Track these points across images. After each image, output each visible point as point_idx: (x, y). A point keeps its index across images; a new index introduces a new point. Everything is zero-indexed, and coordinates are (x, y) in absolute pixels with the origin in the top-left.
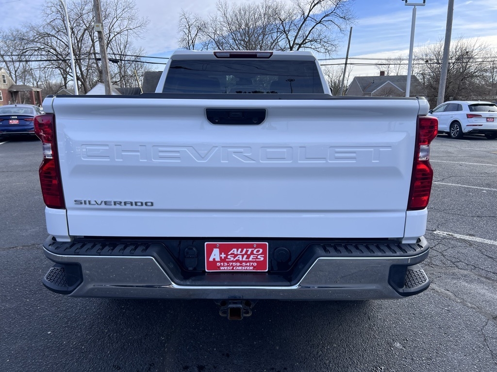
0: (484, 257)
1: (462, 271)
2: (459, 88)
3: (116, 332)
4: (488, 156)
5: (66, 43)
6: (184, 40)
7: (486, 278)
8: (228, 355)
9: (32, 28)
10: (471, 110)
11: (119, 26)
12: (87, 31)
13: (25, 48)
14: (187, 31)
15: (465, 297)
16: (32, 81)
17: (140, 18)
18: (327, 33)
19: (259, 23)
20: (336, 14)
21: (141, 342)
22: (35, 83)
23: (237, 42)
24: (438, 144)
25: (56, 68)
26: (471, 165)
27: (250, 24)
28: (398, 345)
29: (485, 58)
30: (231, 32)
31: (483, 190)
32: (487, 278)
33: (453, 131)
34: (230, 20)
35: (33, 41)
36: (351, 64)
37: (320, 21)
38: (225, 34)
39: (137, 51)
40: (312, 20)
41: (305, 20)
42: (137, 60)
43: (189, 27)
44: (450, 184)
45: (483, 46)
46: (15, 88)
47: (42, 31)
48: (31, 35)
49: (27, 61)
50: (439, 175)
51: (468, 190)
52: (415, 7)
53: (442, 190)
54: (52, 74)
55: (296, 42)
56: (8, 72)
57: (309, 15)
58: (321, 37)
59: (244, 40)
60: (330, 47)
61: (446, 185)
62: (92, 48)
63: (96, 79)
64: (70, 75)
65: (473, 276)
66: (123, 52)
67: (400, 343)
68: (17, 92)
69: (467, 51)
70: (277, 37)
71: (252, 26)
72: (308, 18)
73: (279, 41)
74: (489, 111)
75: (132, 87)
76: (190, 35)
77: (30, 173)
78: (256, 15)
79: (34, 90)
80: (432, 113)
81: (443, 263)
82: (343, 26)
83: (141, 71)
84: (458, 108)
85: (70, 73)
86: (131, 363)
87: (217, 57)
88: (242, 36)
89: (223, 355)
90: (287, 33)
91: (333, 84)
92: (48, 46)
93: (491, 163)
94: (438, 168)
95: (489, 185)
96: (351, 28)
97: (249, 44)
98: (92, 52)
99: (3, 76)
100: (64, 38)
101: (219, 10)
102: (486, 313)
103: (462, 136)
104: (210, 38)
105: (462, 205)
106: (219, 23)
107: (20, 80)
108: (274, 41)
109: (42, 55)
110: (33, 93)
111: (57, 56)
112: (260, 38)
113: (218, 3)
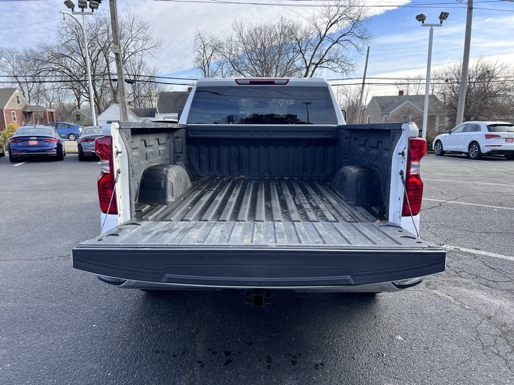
0: (486, 267)
1: (464, 280)
2: (480, 108)
3: (152, 326)
4: (504, 177)
5: (80, 63)
6: (199, 60)
7: (485, 285)
8: (250, 344)
9: (47, 49)
10: (490, 130)
11: (134, 46)
12: (101, 52)
13: (39, 69)
14: (202, 51)
15: (464, 301)
16: (45, 101)
17: (155, 38)
18: (345, 53)
19: (275, 43)
20: (353, 34)
21: (175, 334)
22: (48, 103)
23: (252, 62)
24: (455, 165)
25: (70, 88)
26: (485, 185)
27: (266, 43)
28: (400, 337)
29: (507, 77)
30: (247, 51)
31: (494, 208)
32: (487, 286)
33: (472, 151)
34: (246, 39)
35: (48, 61)
36: (369, 84)
37: (337, 41)
38: (240, 53)
39: (151, 71)
40: (329, 40)
41: (322, 40)
42: (152, 80)
43: (204, 47)
44: (463, 203)
45: (504, 65)
46: (29, 108)
47: (57, 52)
48: (46, 56)
49: (40, 82)
50: (453, 194)
51: (479, 208)
52: (432, 28)
53: (455, 208)
54: (66, 95)
55: (313, 61)
56: (22, 92)
57: (326, 35)
58: (339, 56)
59: (259, 60)
60: (347, 67)
61: (458, 204)
62: (107, 69)
63: (109, 99)
64: (84, 95)
65: (474, 283)
66: (137, 72)
67: (401, 336)
68: (30, 113)
69: (489, 70)
70: (293, 57)
71: (267, 46)
72: (325, 38)
73: (295, 60)
74: (508, 131)
75: (146, 107)
76: (205, 55)
77: (55, 192)
78: (272, 35)
79: (49, 110)
80: (450, 134)
81: (447, 273)
82: (360, 46)
83: (155, 91)
84: (477, 128)
85: (84, 94)
86: (168, 349)
87: (238, 84)
88: (257, 56)
89: (246, 343)
90: (303, 52)
91: (351, 104)
92: (62, 66)
93: (506, 183)
94: (452, 188)
95: (500, 204)
96: (369, 47)
97: (265, 63)
98: (106, 72)
99: (18, 96)
100: (78, 58)
101: (235, 30)
102: (481, 314)
103: (481, 157)
104: (225, 58)
105: (472, 223)
106: (235, 43)
107: (34, 101)
108: (290, 61)
109: (56, 76)
110: (47, 113)
111: (71, 76)
112: (276, 58)
113: (234, 23)
